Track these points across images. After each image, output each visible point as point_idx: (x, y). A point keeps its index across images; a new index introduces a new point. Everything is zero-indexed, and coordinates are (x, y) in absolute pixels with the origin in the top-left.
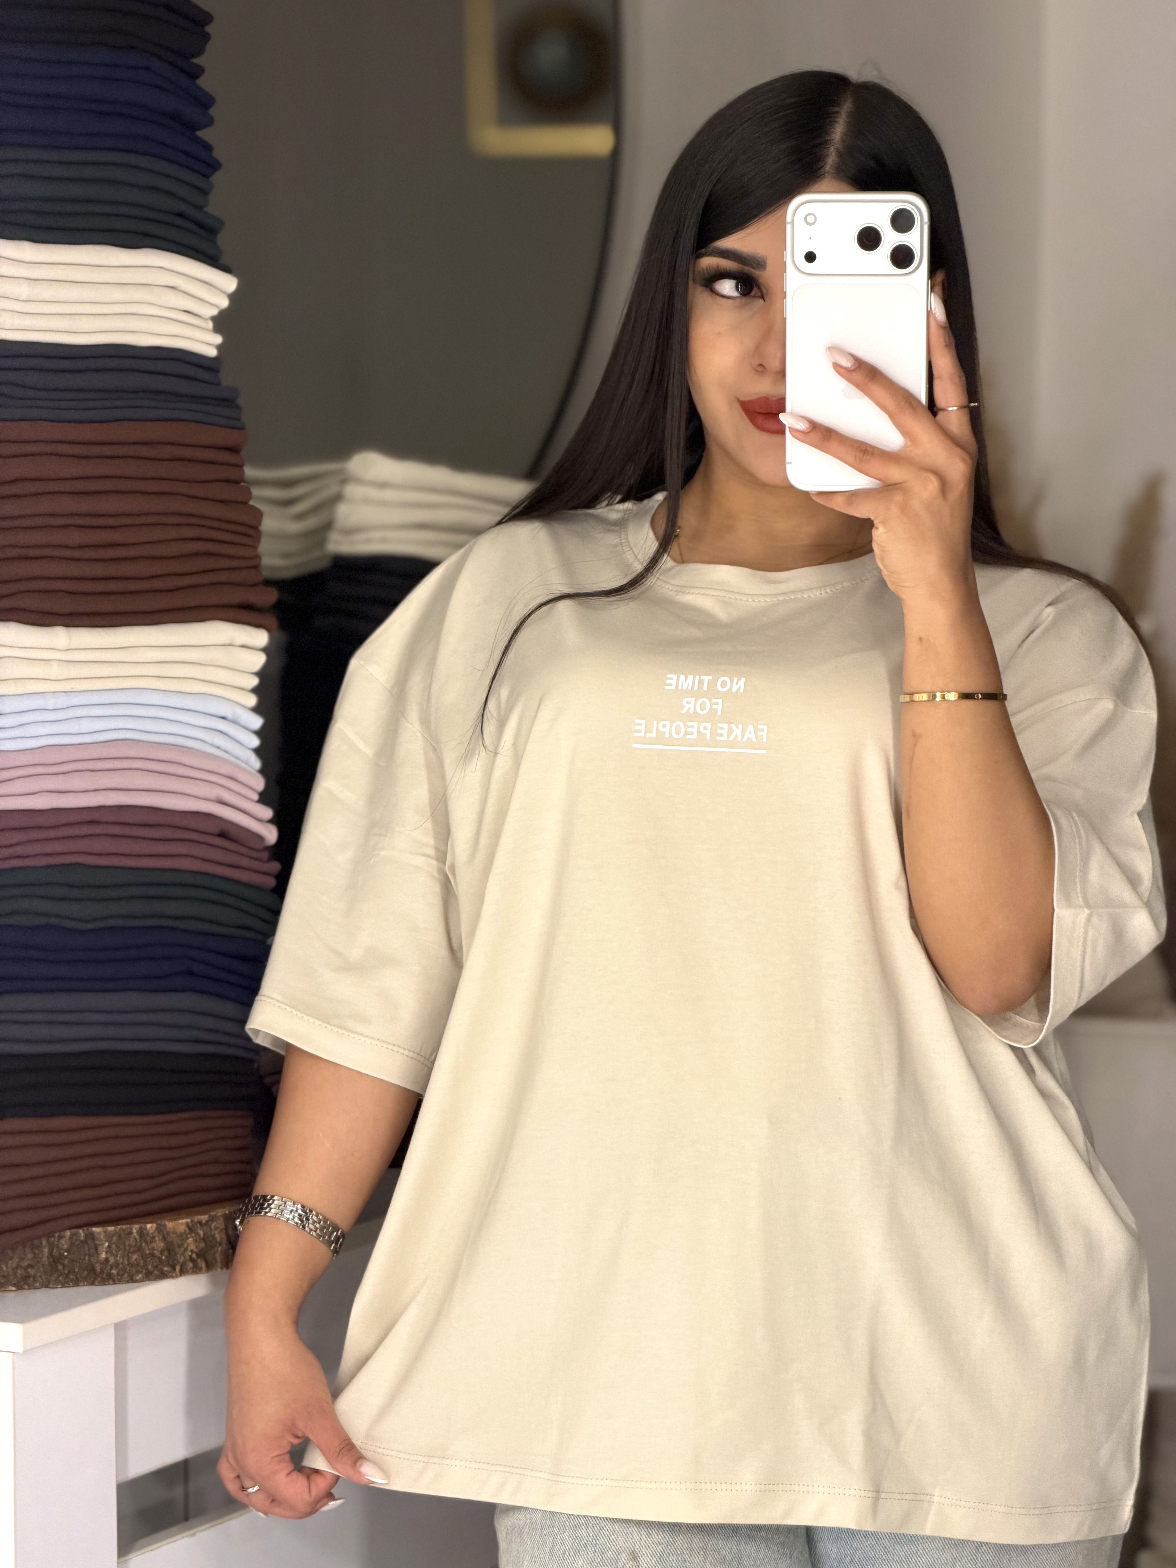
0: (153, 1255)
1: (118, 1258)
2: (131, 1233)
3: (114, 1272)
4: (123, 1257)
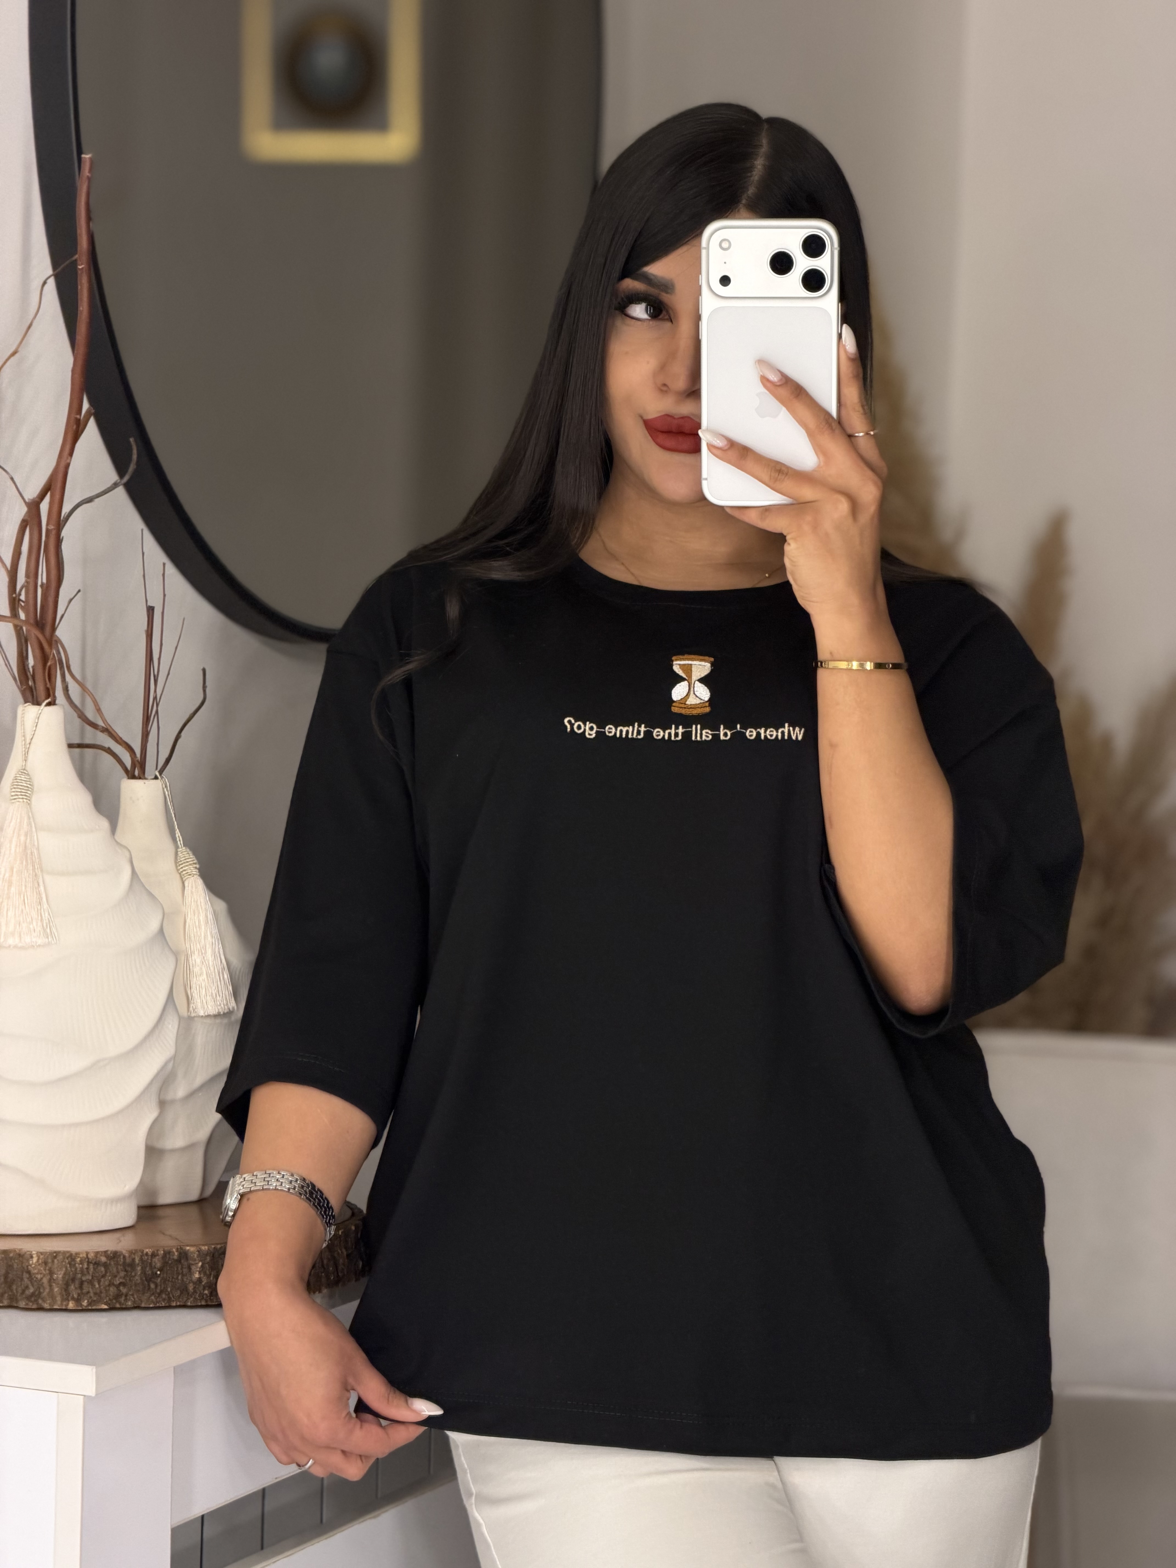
3: (206, 1292)
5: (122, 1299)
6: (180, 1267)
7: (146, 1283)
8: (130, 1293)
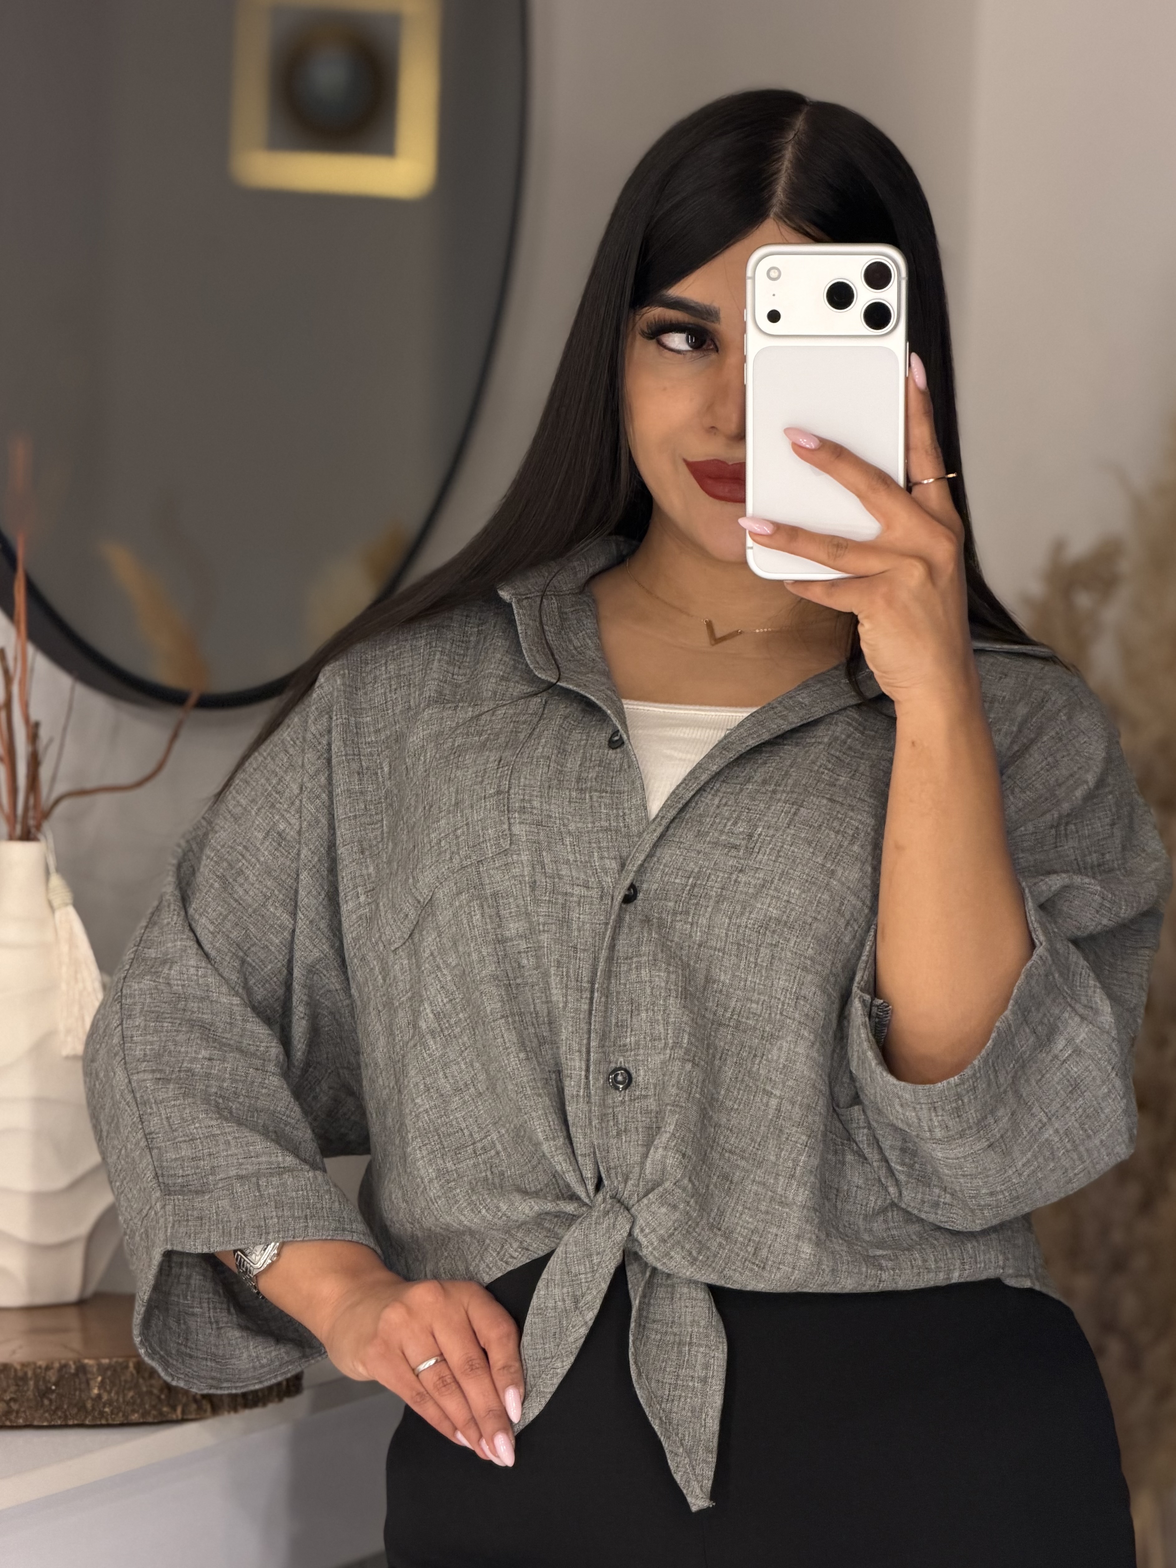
0: (150, 1393)
1: (113, 1395)
2: (127, 1367)
3: (107, 1410)
4: (117, 1393)
5: (13, 1417)
6: (77, 1381)
7: (39, 1399)
8: (22, 1409)
